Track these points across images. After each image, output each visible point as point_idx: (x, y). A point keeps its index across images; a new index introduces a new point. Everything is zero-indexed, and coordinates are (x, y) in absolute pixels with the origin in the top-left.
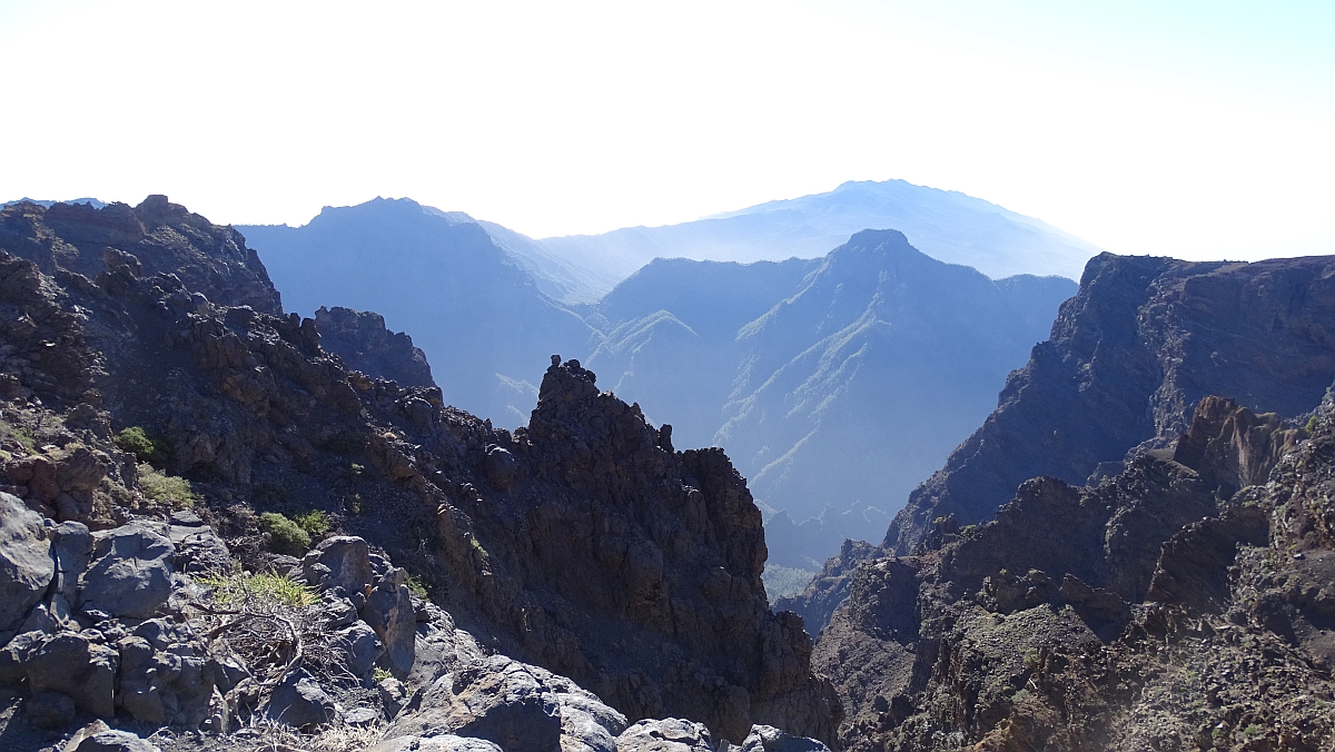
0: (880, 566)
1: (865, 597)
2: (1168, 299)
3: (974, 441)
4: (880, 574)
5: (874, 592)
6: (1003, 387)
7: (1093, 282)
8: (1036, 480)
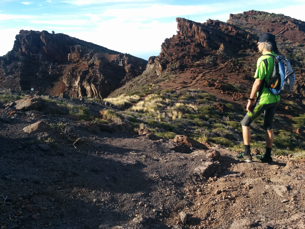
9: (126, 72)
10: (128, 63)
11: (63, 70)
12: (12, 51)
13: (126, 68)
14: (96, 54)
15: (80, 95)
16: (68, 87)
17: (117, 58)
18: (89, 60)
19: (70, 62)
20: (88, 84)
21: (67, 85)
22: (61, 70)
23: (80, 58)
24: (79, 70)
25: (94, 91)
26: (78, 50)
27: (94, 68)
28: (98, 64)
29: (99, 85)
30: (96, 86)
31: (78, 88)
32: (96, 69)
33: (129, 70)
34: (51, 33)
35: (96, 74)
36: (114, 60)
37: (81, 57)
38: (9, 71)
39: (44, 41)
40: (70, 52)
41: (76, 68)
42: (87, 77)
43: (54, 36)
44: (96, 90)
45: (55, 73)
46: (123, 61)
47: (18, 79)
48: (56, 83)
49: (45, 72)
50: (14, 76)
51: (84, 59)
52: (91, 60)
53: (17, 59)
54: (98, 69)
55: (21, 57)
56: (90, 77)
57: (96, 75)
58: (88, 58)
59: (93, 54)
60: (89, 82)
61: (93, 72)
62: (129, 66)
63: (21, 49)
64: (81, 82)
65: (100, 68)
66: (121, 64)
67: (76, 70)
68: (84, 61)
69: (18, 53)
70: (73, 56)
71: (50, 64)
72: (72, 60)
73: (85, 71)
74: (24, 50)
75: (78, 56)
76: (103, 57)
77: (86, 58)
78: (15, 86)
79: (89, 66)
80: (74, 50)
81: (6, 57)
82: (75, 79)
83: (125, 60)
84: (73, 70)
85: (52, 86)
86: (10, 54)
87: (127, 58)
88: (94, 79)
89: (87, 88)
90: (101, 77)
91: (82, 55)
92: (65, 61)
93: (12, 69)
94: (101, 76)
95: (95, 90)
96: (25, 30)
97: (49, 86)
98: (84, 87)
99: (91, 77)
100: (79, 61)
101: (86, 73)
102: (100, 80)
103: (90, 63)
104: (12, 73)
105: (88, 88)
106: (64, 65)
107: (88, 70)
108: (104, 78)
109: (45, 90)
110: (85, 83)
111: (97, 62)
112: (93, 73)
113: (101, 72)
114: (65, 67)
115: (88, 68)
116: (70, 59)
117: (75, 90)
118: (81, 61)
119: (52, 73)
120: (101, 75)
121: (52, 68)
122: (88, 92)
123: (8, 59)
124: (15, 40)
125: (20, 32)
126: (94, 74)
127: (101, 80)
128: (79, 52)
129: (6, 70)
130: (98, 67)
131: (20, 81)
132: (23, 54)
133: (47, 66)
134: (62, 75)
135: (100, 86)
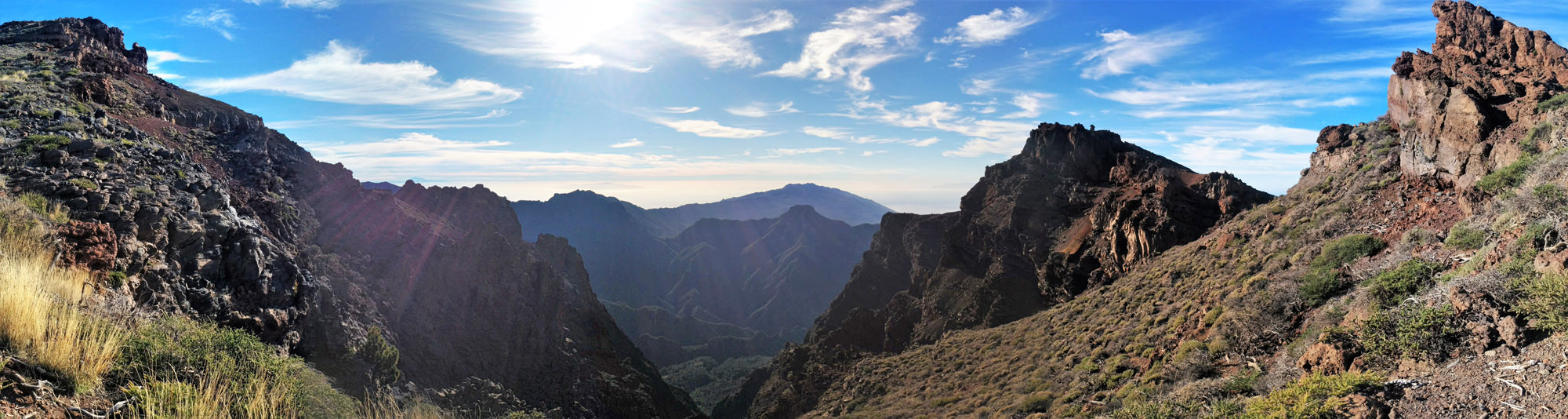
0: (792, 351)
1: (785, 364)
2: (913, 231)
3: (841, 296)
4: (791, 354)
5: (788, 362)
6: (852, 271)
7: (885, 225)
8: (856, 309)
9: (1221, 213)
10: (1227, 194)
11: (1095, 197)
12: (1018, 156)
13: (1221, 203)
14: (1163, 169)
15: (1113, 251)
16: (1095, 231)
17: (1204, 180)
18: (1147, 180)
19: (1110, 184)
20: (1132, 229)
21: (1095, 227)
22: (1091, 196)
23: (1130, 176)
24: (1124, 198)
25: (1142, 246)
26: (1130, 160)
27: (1152, 197)
28: (1162, 189)
29: (1155, 233)
30: (1149, 235)
31: (1112, 235)
32: (1156, 198)
33: (1227, 208)
34: (1089, 128)
35: (1154, 209)
36: (1198, 185)
37: (1133, 173)
38: (1003, 188)
39: (1073, 142)
40: (1115, 165)
41: (1119, 195)
42: (1135, 214)
43: (1093, 134)
44: (1147, 245)
45: (1080, 201)
46: (1217, 189)
47: (1013, 204)
48: (1076, 220)
49: (1063, 197)
50: (1009, 198)
51: (1137, 178)
52: (1151, 180)
53: (1024, 170)
54: (1161, 200)
55: (1029, 166)
56: (1141, 213)
57: (1153, 211)
58: (1146, 176)
59: (1156, 168)
60: (1136, 225)
61: (1149, 204)
62: (1229, 198)
63: (1035, 153)
64: (1120, 223)
65: (1165, 197)
66: (1211, 195)
67: (1117, 199)
68: (1135, 181)
69: (1028, 159)
70: (1119, 171)
71: (1075, 183)
72: (1117, 180)
73: (1132, 202)
74: (1037, 155)
75: (1127, 172)
76: (1175, 177)
77: (1142, 175)
78: (1004, 216)
79: (1144, 192)
80: (1122, 162)
81: (1006, 165)
82: (1111, 215)
83: (1221, 185)
84: (1112, 197)
85: (1068, 225)
86: (1015, 160)
87: (1227, 181)
88: (1147, 220)
89: (1129, 237)
90: (1162, 217)
91: (1134, 171)
92: (1103, 181)
93: (1009, 185)
94: (1163, 215)
95: (1145, 244)
96: (1048, 122)
97: (1063, 224)
98: (1124, 233)
99: (1141, 216)
100: (1127, 181)
101: (1135, 204)
102: (1160, 223)
103: (1147, 186)
104: (1007, 192)
105: (1131, 237)
106: (1099, 189)
107: (1140, 200)
108: (1170, 220)
109: (1054, 230)
110: (1126, 226)
111: (1161, 186)
112: (1149, 206)
113: (1165, 206)
114: (1100, 191)
115: (1141, 196)
116: (1113, 178)
117: (1106, 239)
118: (1131, 182)
119: (1074, 199)
120: (1164, 211)
121: (1078, 191)
122: (1130, 247)
123: (1008, 167)
124: (1029, 136)
125: (1039, 126)
126: (1149, 208)
127: (1163, 223)
128: (1131, 164)
129: (999, 187)
130: (1160, 196)
131: (1015, 208)
132: (1035, 161)
133: (1069, 186)
134: (1091, 205)
135: (1158, 237)
